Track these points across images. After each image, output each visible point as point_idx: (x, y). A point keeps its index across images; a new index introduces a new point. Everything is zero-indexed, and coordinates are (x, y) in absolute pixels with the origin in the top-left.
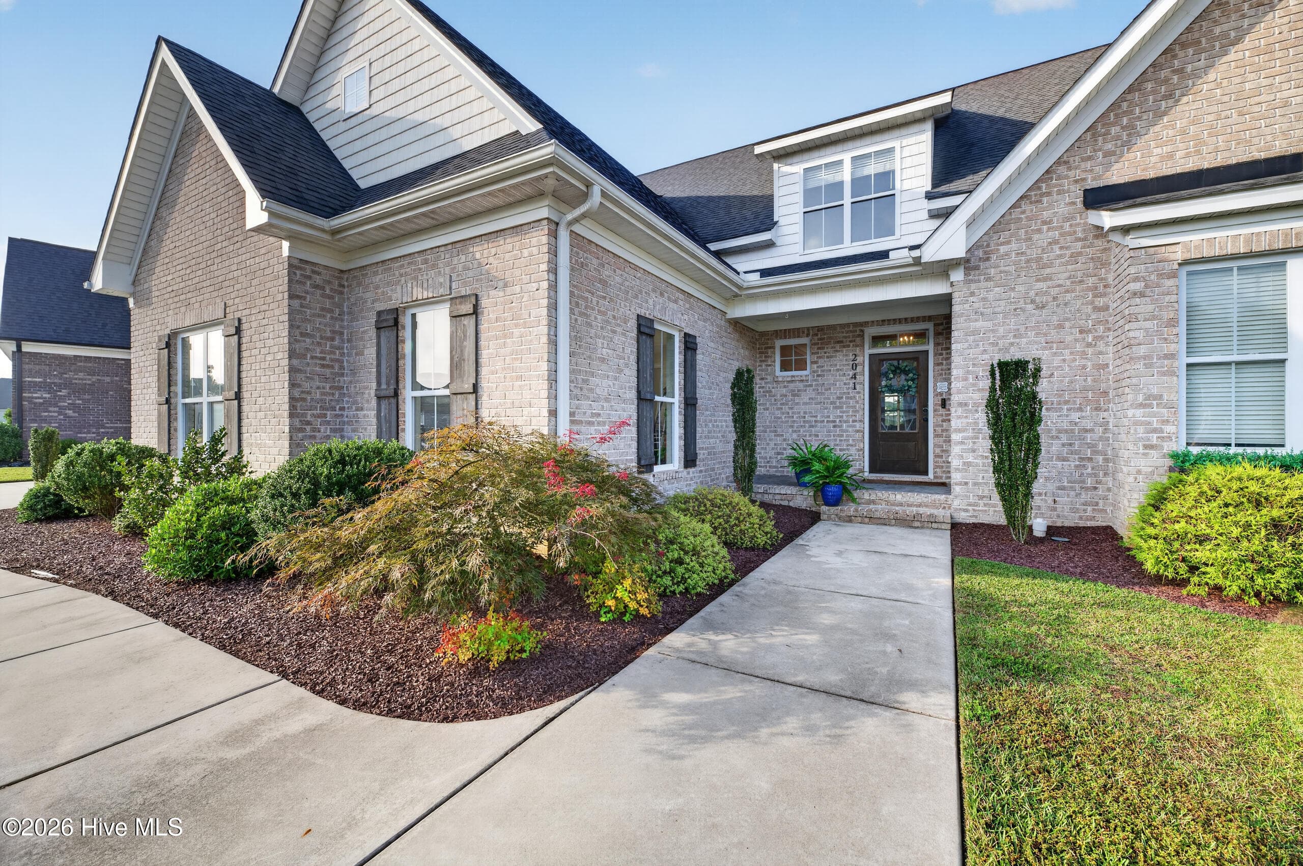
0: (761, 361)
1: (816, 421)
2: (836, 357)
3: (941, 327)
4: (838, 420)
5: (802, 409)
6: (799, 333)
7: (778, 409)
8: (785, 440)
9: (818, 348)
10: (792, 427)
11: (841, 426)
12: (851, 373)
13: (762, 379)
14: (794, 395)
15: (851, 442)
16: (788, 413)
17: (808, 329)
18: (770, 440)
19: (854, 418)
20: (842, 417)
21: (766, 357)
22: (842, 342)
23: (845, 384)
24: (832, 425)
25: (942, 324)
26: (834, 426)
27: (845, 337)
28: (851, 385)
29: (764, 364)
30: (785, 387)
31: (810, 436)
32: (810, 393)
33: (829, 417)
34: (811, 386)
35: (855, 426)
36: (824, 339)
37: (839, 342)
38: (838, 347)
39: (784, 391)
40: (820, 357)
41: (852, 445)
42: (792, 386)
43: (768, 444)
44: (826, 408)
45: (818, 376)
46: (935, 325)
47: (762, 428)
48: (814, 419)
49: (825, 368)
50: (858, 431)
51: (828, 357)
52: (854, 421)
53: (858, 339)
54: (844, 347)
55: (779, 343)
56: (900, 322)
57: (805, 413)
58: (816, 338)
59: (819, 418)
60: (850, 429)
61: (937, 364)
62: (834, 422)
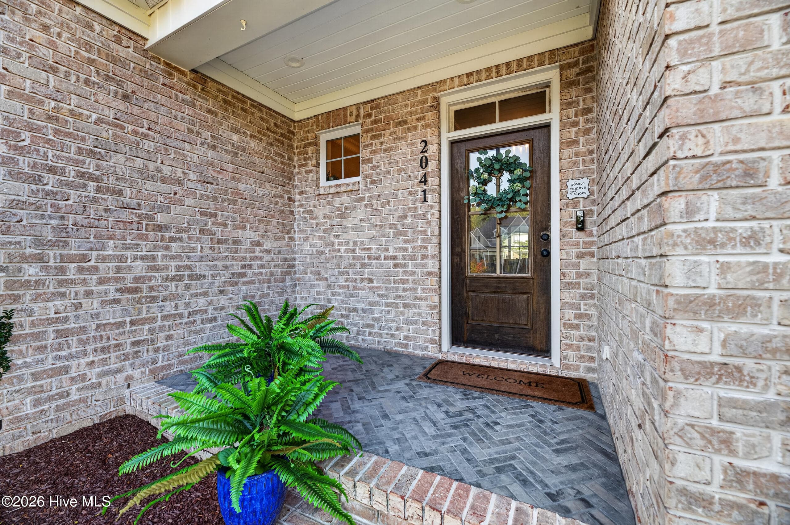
0: (300, 166)
1: (369, 257)
2: (396, 148)
3: (575, 70)
4: (400, 255)
5: (349, 236)
6: (345, 115)
7: (320, 238)
8: (329, 286)
9: (374, 137)
10: (338, 266)
11: (404, 266)
12: (420, 174)
13: (301, 193)
14: (342, 216)
15: (420, 293)
16: (333, 244)
17: (358, 106)
18: (312, 286)
19: (424, 252)
20: (405, 250)
21: (305, 159)
22: (405, 122)
23: (410, 193)
24: (392, 262)
25: (576, 64)
26: (395, 266)
27: (411, 114)
28: (420, 195)
29: (303, 170)
30: (329, 203)
31: (362, 280)
32: (362, 212)
33: (387, 250)
34: (362, 199)
35: (424, 266)
36: (380, 120)
37: (400, 124)
38: (400, 130)
39: (328, 210)
40: (375, 152)
41: (421, 299)
42: (338, 201)
43: (309, 292)
44: (383, 236)
45: (373, 182)
46: (562, 68)
47: (301, 268)
48: (367, 253)
49: (382, 169)
50: (430, 274)
51: (385, 151)
52: (424, 257)
53: (430, 115)
54: (409, 130)
55: (325, 137)
56: (498, 74)
57: (355, 244)
58: (368, 121)
59: (373, 253)
60: (419, 271)
61: (566, 144)
62: (395, 258)
